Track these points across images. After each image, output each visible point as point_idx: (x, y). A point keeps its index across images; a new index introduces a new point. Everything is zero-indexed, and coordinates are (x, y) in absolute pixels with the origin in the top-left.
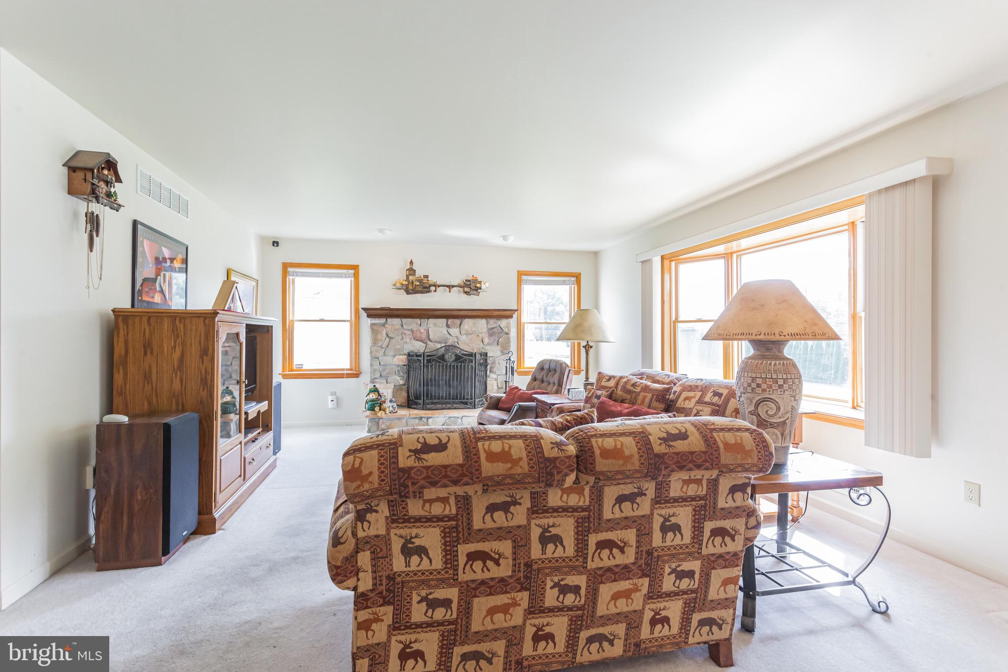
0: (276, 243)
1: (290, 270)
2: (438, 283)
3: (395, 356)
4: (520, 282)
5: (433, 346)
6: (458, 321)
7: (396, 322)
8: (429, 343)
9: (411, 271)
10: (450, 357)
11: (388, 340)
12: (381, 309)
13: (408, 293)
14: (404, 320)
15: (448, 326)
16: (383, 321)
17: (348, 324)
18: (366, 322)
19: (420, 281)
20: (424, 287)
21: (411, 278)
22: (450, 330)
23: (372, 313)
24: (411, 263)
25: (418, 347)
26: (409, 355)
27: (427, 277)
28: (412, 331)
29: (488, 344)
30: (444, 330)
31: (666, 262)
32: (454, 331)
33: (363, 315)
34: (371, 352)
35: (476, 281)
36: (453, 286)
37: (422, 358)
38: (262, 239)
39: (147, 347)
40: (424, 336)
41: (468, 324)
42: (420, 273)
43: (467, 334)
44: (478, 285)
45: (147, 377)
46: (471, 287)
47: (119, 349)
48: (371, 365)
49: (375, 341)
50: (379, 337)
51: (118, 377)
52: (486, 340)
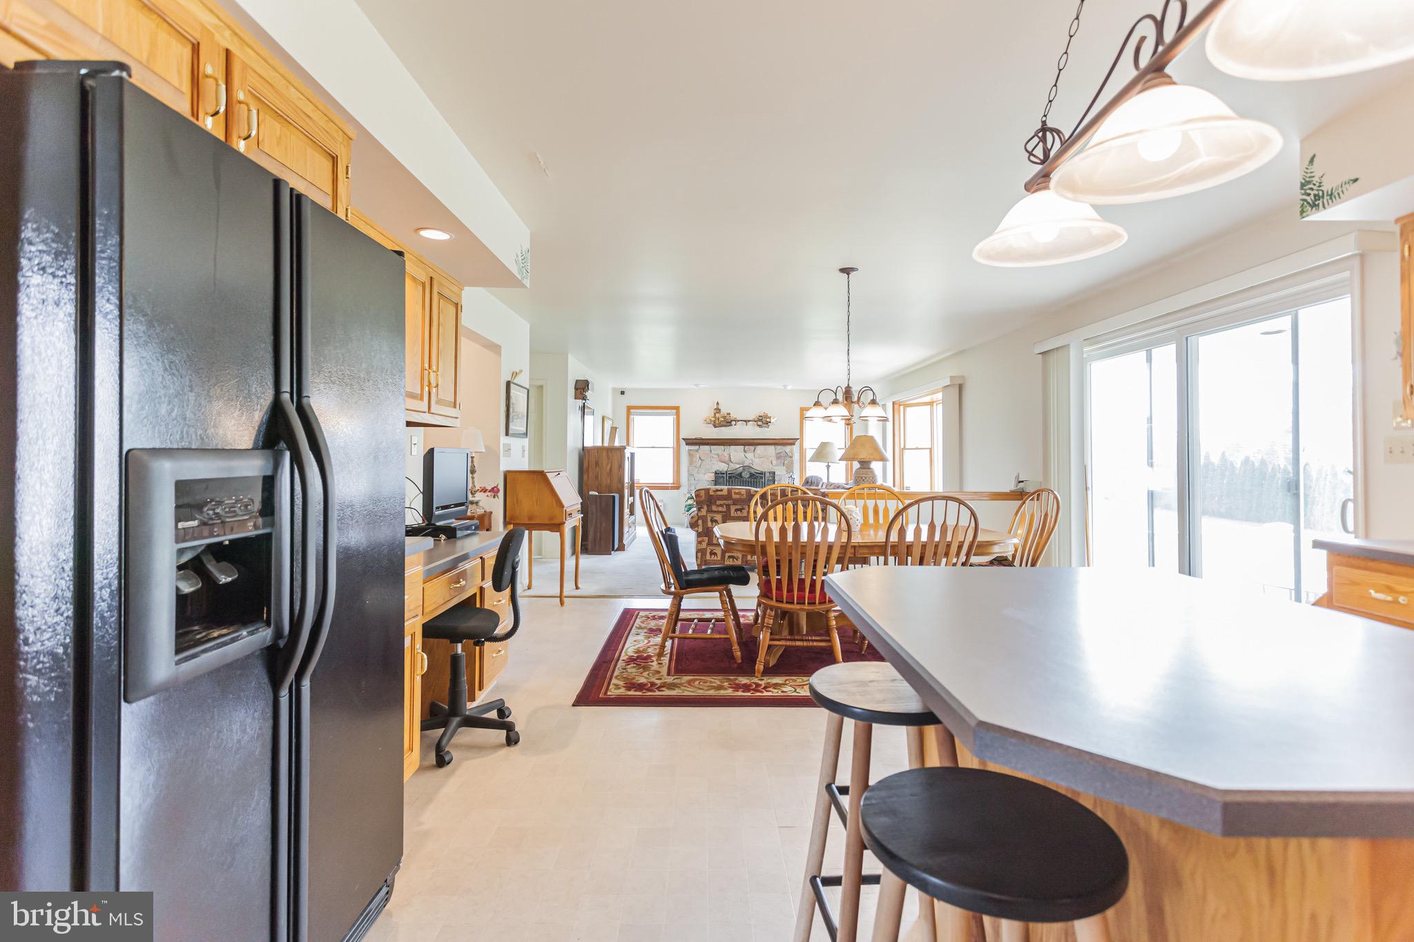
0: (623, 393)
1: (632, 411)
2: (738, 419)
3: (705, 474)
4: (802, 416)
5: (733, 466)
6: (752, 448)
7: (707, 448)
8: (730, 464)
9: (718, 410)
10: (746, 475)
11: (700, 461)
12: (696, 439)
13: (715, 426)
14: (712, 447)
15: (745, 451)
16: (697, 447)
17: (672, 449)
18: (685, 449)
19: (724, 417)
20: (728, 422)
21: (717, 415)
22: (747, 455)
23: (690, 442)
24: (718, 403)
25: (723, 467)
26: (716, 473)
27: (729, 414)
28: (718, 455)
29: (776, 465)
30: (742, 454)
31: (896, 406)
32: (750, 455)
33: (683, 443)
34: (688, 471)
35: (767, 417)
36: (749, 421)
37: (725, 475)
38: (614, 390)
40: (727, 459)
41: (760, 449)
42: (724, 411)
43: (760, 457)
44: (768, 420)
45: (597, 477)
46: (763, 421)
47: (585, 465)
48: (689, 480)
49: (691, 463)
50: (694, 459)
51: (585, 477)
52: (774, 462)
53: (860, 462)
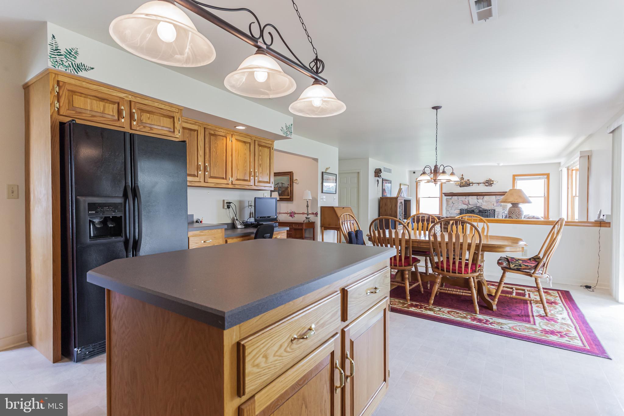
0: (414, 173)
2: (474, 182)
3: (455, 210)
4: (514, 180)
5: (470, 206)
6: (482, 197)
7: (456, 197)
8: (469, 205)
9: (462, 179)
10: (476, 211)
11: (452, 204)
12: (450, 193)
13: (460, 187)
14: (459, 197)
15: (477, 199)
16: (451, 197)
17: (438, 199)
18: (445, 198)
19: (466, 182)
20: (468, 184)
21: (462, 181)
22: (478, 201)
23: (446, 195)
24: (462, 175)
25: (465, 207)
26: (461, 210)
27: (469, 180)
28: (462, 201)
29: (496, 206)
30: (476, 201)
32: (480, 201)
33: (443, 195)
34: (446, 209)
35: (491, 180)
36: (480, 183)
37: (465, 211)
38: (410, 171)
39: (386, 204)
40: (467, 203)
41: (486, 198)
42: (466, 179)
43: (486, 202)
44: (492, 182)
45: (385, 210)
46: (489, 183)
47: (381, 205)
48: (446, 213)
49: (447, 204)
50: (449, 203)
51: (381, 210)
52: (495, 204)
53: (512, 204)
